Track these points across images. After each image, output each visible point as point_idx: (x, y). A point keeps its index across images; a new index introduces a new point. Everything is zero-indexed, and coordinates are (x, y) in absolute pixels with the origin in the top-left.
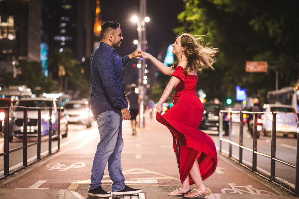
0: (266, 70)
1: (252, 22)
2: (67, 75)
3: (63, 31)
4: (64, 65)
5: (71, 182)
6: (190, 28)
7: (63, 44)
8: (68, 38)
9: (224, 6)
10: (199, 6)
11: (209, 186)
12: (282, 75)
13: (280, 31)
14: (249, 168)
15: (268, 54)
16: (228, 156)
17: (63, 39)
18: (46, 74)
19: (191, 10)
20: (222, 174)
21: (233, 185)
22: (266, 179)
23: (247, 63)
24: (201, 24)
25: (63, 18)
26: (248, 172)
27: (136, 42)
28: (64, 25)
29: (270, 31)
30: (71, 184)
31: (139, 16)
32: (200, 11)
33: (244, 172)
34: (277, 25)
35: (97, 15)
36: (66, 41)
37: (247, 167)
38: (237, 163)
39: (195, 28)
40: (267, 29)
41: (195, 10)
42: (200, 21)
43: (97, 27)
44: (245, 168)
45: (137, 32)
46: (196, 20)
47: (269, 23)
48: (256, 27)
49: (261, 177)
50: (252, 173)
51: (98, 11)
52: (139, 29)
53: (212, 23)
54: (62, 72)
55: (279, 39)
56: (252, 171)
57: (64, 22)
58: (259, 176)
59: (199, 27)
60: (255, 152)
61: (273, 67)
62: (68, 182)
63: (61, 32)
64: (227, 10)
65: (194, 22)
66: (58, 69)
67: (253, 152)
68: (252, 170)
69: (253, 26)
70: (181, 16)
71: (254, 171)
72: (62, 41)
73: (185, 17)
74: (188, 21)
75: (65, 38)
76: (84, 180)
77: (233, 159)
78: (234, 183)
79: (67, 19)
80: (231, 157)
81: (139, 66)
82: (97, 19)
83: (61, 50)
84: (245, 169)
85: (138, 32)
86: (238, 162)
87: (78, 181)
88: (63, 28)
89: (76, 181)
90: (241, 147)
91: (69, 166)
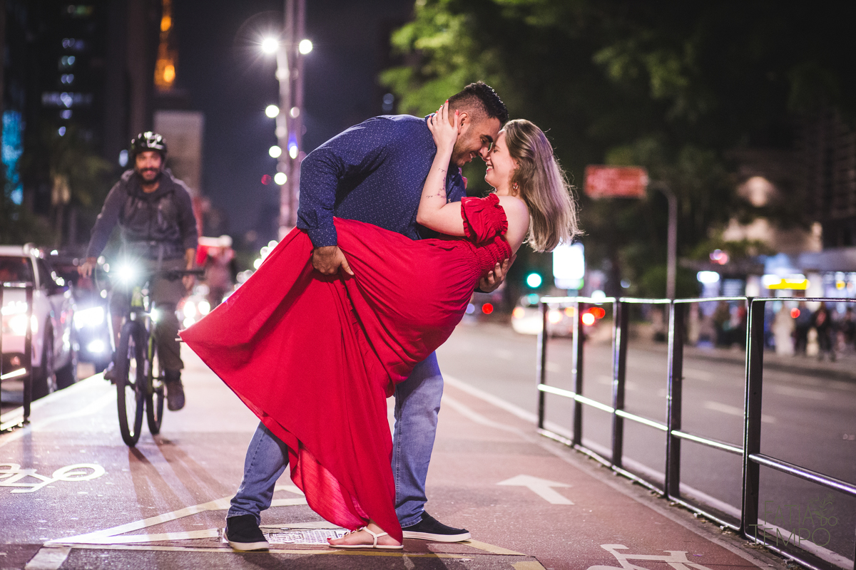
0: (642, 194)
1: (602, 56)
2: (74, 199)
3: (67, 79)
4: (67, 172)
5: (42, 538)
6: (428, 69)
7: (66, 115)
8: (79, 99)
9: (525, 10)
10: (453, 10)
11: (538, 556)
12: (687, 206)
13: (682, 82)
14: (651, 486)
15: (648, 145)
16: (569, 443)
17: (67, 100)
18: (17, 197)
19: (430, 21)
20: (567, 508)
21: (620, 551)
22: (722, 527)
23: (590, 170)
24: (459, 60)
25: (67, 43)
26: (650, 499)
27: (272, 111)
28: (70, 61)
29: (656, 82)
30: (42, 547)
31: (283, 38)
32: (455, 23)
33: (635, 496)
34: (674, 65)
35: (163, 36)
36: (73, 108)
37: (641, 481)
38: (603, 466)
39: (441, 69)
40: (645, 77)
41: (441, 19)
42: (457, 52)
43: (164, 69)
44: (636, 483)
45: (276, 83)
46: (445, 48)
47: (652, 60)
48: (616, 70)
49: (701, 516)
50: (665, 501)
51: (166, 24)
52: (283, 74)
53: (488, 57)
54: (61, 193)
55: (681, 104)
56: (665, 497)
57: (69, 52)
58: (696, 515)
59: (453, 68)
60: (674, 433)
61: (662, 185)
62: (33, 540)
63: (63, 82)
64: (532, 20)
65: (439, 55)
66: (50, 184)
67: (669, 432)
68: (662, 493)
69: (605, 66)
70: (401, 37)
71: (670, 497)
72: (63, 108)
73: (414, 39)
74: (421, 50)
75: (73, 99)
76: (93, 529)
77: (589, 453)
78: (621, 543)
79: (79, 45)
80: (580, 444)
81: (280, 179)
82: (163, 48)
83: (61, 131)
84: (638, 487)
85: (280, 81)
86: (607, 464)
87: (69, 535)
88: (68, 70)
89: (62, 536)
90: (619, 413)
91: (49, 475)
